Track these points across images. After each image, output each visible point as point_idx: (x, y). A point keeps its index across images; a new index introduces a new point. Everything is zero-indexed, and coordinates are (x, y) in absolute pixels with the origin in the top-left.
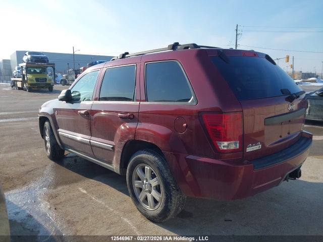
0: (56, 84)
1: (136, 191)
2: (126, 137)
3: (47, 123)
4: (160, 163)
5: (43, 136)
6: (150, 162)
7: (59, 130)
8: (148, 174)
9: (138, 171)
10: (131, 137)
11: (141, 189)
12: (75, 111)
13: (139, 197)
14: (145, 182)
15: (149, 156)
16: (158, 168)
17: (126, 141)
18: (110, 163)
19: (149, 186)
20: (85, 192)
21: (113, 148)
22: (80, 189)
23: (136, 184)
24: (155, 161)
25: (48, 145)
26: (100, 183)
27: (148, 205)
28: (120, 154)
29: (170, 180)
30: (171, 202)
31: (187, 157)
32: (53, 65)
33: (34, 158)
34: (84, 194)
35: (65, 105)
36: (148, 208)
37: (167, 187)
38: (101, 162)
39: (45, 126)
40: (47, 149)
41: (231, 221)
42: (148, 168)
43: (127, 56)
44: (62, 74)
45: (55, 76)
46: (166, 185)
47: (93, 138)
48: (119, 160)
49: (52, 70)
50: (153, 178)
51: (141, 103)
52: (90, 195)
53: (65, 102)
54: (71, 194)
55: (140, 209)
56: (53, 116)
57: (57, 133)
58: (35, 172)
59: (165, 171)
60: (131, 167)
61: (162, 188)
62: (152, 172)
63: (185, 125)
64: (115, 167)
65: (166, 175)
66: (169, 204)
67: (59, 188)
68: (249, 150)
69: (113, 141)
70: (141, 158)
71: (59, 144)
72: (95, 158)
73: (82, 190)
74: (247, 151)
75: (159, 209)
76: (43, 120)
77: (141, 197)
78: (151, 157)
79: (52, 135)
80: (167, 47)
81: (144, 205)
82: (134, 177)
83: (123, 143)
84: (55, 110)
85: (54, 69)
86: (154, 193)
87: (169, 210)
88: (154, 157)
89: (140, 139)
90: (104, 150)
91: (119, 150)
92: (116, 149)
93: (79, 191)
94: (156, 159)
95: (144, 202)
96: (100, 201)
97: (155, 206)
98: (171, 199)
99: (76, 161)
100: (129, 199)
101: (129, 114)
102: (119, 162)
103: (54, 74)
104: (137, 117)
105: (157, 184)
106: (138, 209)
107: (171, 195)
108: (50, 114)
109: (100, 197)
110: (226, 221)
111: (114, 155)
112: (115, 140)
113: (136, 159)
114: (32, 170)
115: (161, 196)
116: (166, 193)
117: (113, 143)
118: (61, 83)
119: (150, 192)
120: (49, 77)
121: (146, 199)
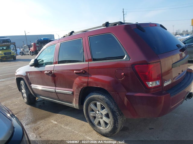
0: (18, 55)
1: (92, 118)
2: (81, 85)
3: (22, 82)
4: (107, 99)
5: (20, 90)
6: (100, 99)
7: (32, 85)
8: (99, 107)
9: (92, 106)
10: (85, 84)
11: (95, 117)
12: (42, 72)
13: (94, 122)
14: (97, 112)
15: (99, 96)
16: (107, 103)
17: (81, 88)
18: (71, 103)
19: (101, 114)
20: (56, 123)
21: (73, 93)
22: (52, 121)
23: (91, 114)
24: (103, 99)
25: (25, 95)
26: (64, 115)
27: (101, 127)
28: (78, 97)
29: (115, 109)
30: (117, 123)
31: (126, 94)
32: (14, 44)
33: (16, 105)
34: (56, 124)
35: (34, 69)
36: (101, 128)
37: (114, 114)
38: (65, 103)
39: (21, 83)
40: (24, 98)
41: (153, 129)
42: (99, 103)
43: (73, 33)
44: (20, 49)
45: (16, 50)
46: (113, 113)
47: (57, 88)
48: (78, 100)
49: (14, 47)
50: (103, 110)
51: (89, 62)
52: (59, 125)
53: (34, 67)
54: (47, 126)
55: (96, 130)
56: (26, 77)
57: (31, 87)
58: (20, 114)
59: (111, 104)
60: (87, 104)
61: (110, 115)
62: (102, 105)
63: (123, 74)
64: (75, 104)
65: (112, 107)
66: (117, 124)
67: (39, 123)
68: (165, 85)
69: (72, 88)
70: (94, 97)
71: (33, 94)
72: (60, 100)
73: (54, 122)
74: (164, 86)
75: (109, 128)
76: (19, 79)
77: (96, 122)
78: (100, 96)
79: (27, 89)
80: (102, 25)
81: (98, 127)
82: (89, 110)
83: (80, 89)
84: (27, 73)
85: (15, 46)
86: (105, 119)
87: (117, 128)
88: (102, 96)
89: (92, 86)
90: (66, 95)
91: (77, 94)
92: (75, 94)
93: (52, 123)
94: (104, 97)
95: (98, 125)
96: (67, 128)
97: (106, 127)
98: (118, 121)
99: (44, 103)
100: (87, 124)
101: (81, 71)
102: (78, 102)
103: (16, 49)
104: (88, 72)
105: (106, 113)
106: (94, 129)
107: (117, 119)
108: (24, 75)
109: (67, 125)
110: (150, 129)
111: (73, 97)
112: (73, 88)
113: (90, 98)
114: (17, 113)
115: (110, 120)
116: (113, 118)
117: (72, 90)
118: (20, 54)
119: (102, 118)
120: (12, 51)
121: (99, 123)
